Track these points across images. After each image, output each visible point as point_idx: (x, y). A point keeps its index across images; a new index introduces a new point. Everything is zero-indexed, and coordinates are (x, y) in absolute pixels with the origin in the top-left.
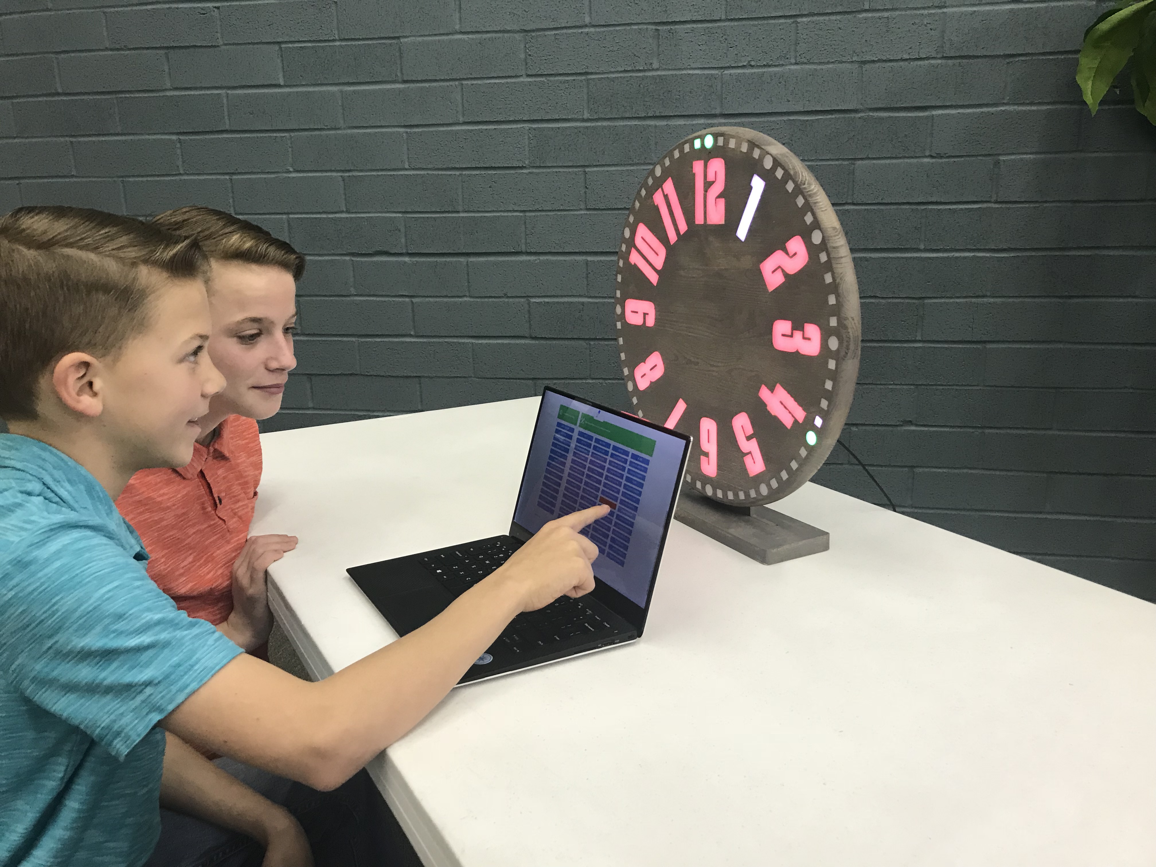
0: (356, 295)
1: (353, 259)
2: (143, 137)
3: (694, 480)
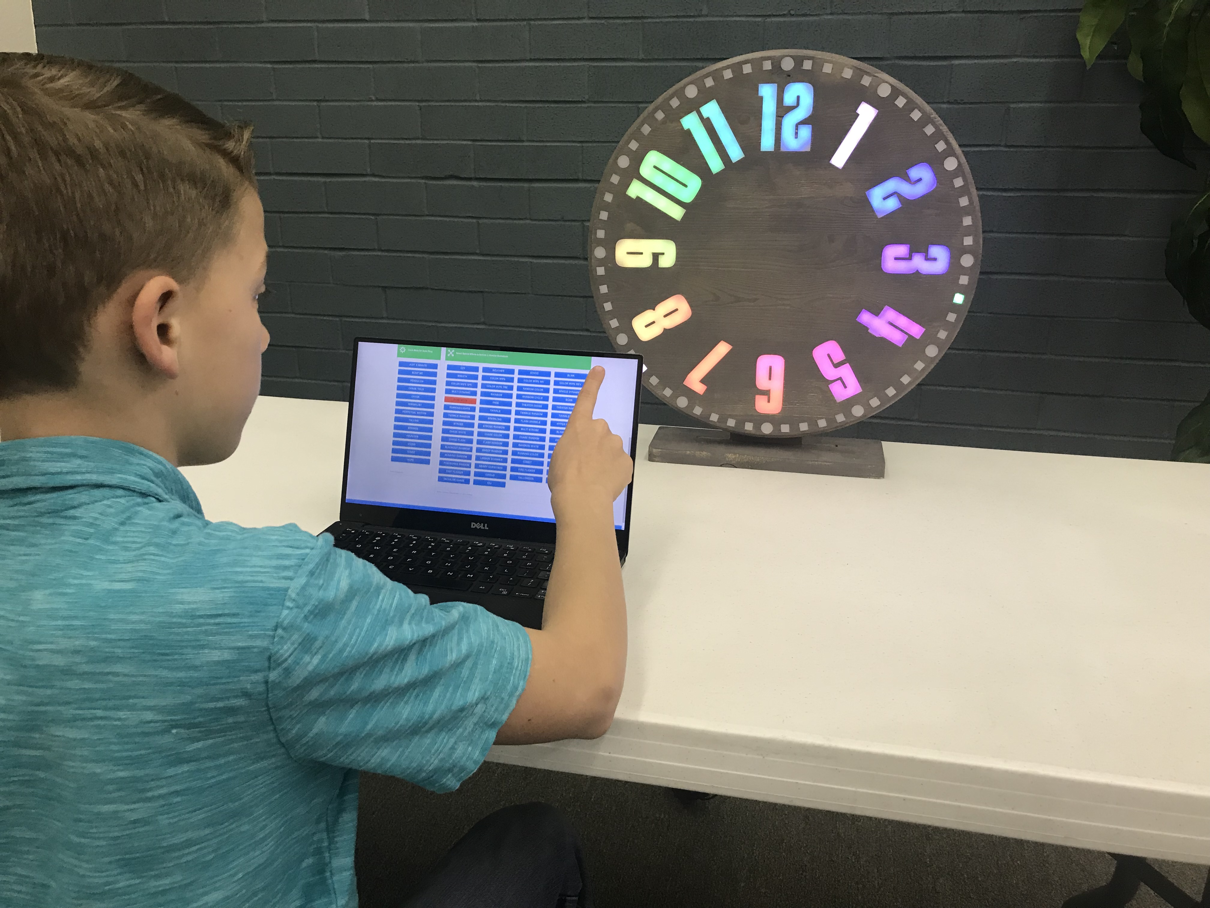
0: (427, 215)
1: (427, 182)
2: (241, 65)
3: (741, 423)
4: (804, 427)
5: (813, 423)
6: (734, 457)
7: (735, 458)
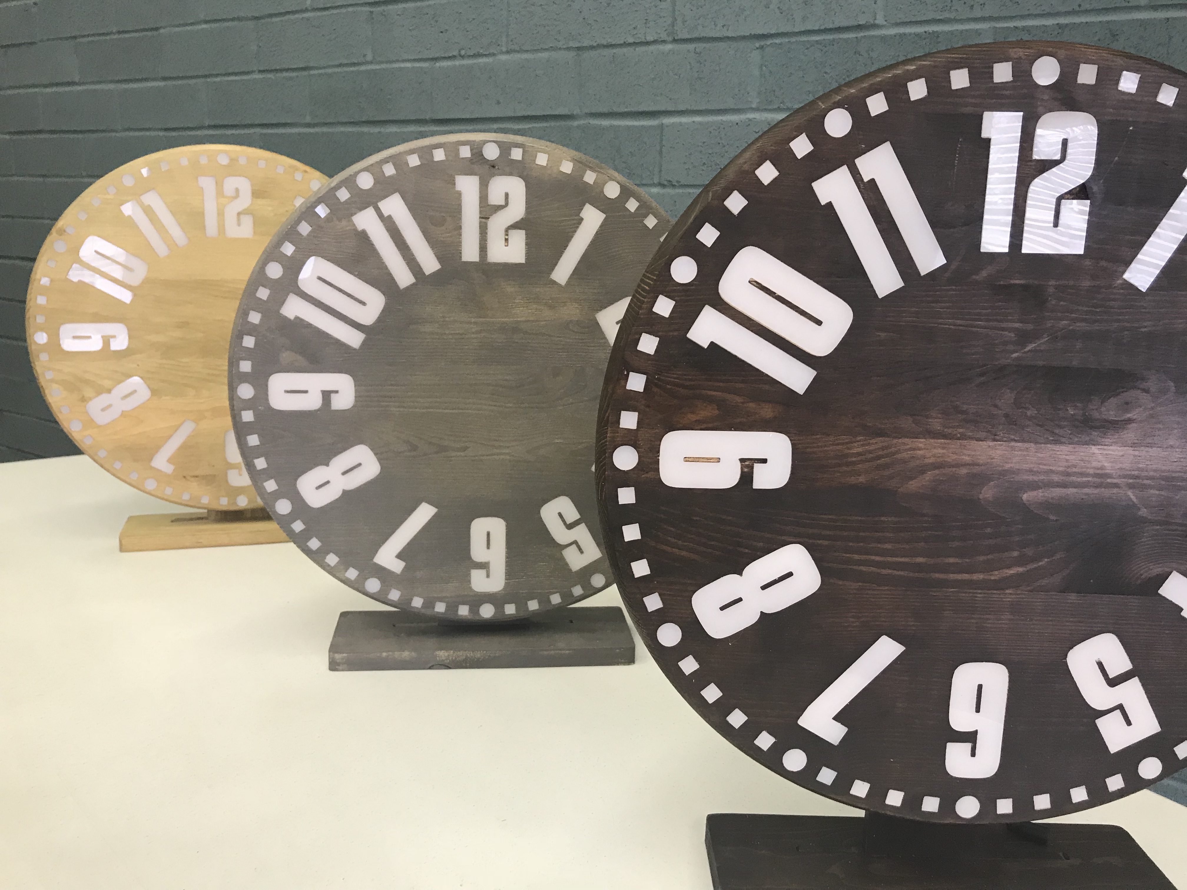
3: (453, 607)
4: (533, 605)
5: (544, 600)
6: (446, 654)
7: (449, 655)
